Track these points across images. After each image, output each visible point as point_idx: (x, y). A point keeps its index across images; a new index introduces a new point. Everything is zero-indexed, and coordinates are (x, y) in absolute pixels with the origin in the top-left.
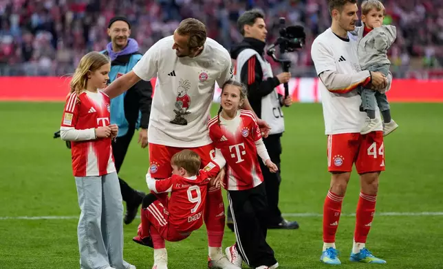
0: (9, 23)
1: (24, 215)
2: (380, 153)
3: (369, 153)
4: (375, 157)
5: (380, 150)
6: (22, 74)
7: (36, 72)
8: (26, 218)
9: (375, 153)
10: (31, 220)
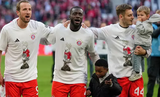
2: (141, 93)
3: (135, 93)
4: (138, 95)
5: (141, 91)
9: (138, 93)
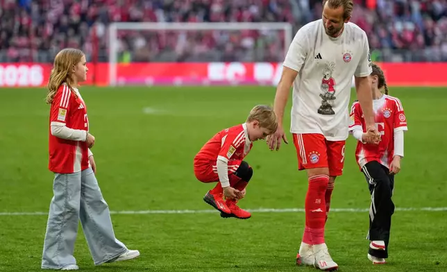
0: (410, 9)
1: (428, 207)
6: (423, 60)
7: (437, 58)
8: (429, 209)
10: (435, 212)
